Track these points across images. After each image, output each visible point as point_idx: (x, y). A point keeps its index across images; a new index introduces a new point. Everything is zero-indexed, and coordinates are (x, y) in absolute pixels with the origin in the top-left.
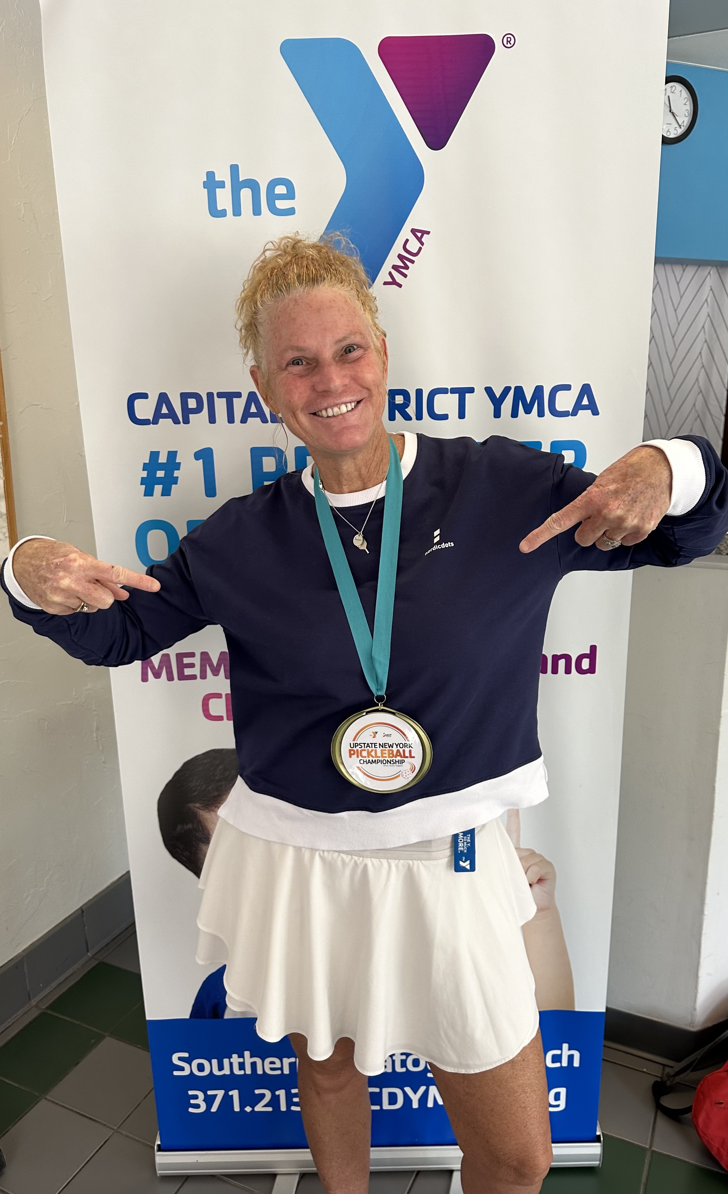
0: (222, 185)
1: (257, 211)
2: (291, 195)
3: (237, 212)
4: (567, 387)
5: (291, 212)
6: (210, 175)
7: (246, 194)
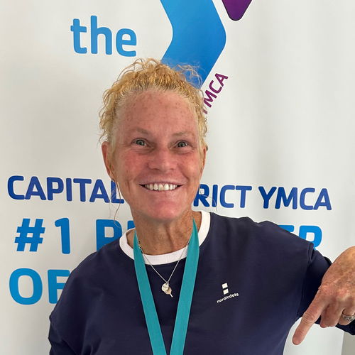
0: (84, 30)
1: (109, 51)
2: (133, 41)
3: (94, 50)
4: (312, 190)
5: (133, 54)
6: (76, 22)
7: (101, 38)
